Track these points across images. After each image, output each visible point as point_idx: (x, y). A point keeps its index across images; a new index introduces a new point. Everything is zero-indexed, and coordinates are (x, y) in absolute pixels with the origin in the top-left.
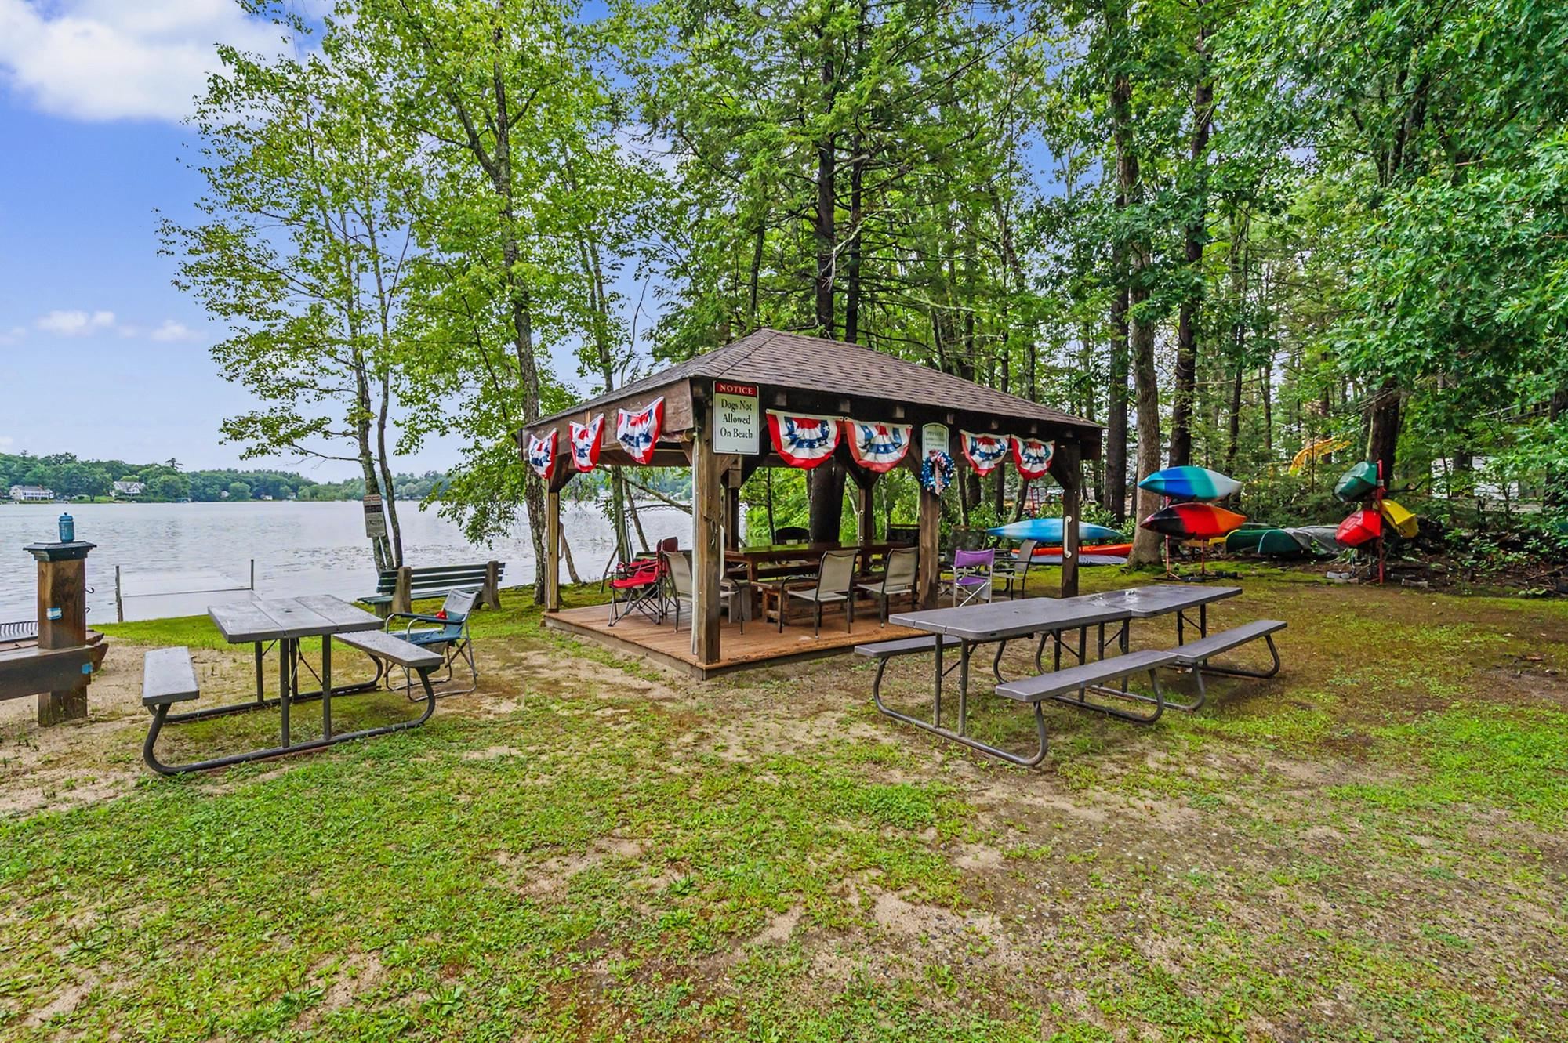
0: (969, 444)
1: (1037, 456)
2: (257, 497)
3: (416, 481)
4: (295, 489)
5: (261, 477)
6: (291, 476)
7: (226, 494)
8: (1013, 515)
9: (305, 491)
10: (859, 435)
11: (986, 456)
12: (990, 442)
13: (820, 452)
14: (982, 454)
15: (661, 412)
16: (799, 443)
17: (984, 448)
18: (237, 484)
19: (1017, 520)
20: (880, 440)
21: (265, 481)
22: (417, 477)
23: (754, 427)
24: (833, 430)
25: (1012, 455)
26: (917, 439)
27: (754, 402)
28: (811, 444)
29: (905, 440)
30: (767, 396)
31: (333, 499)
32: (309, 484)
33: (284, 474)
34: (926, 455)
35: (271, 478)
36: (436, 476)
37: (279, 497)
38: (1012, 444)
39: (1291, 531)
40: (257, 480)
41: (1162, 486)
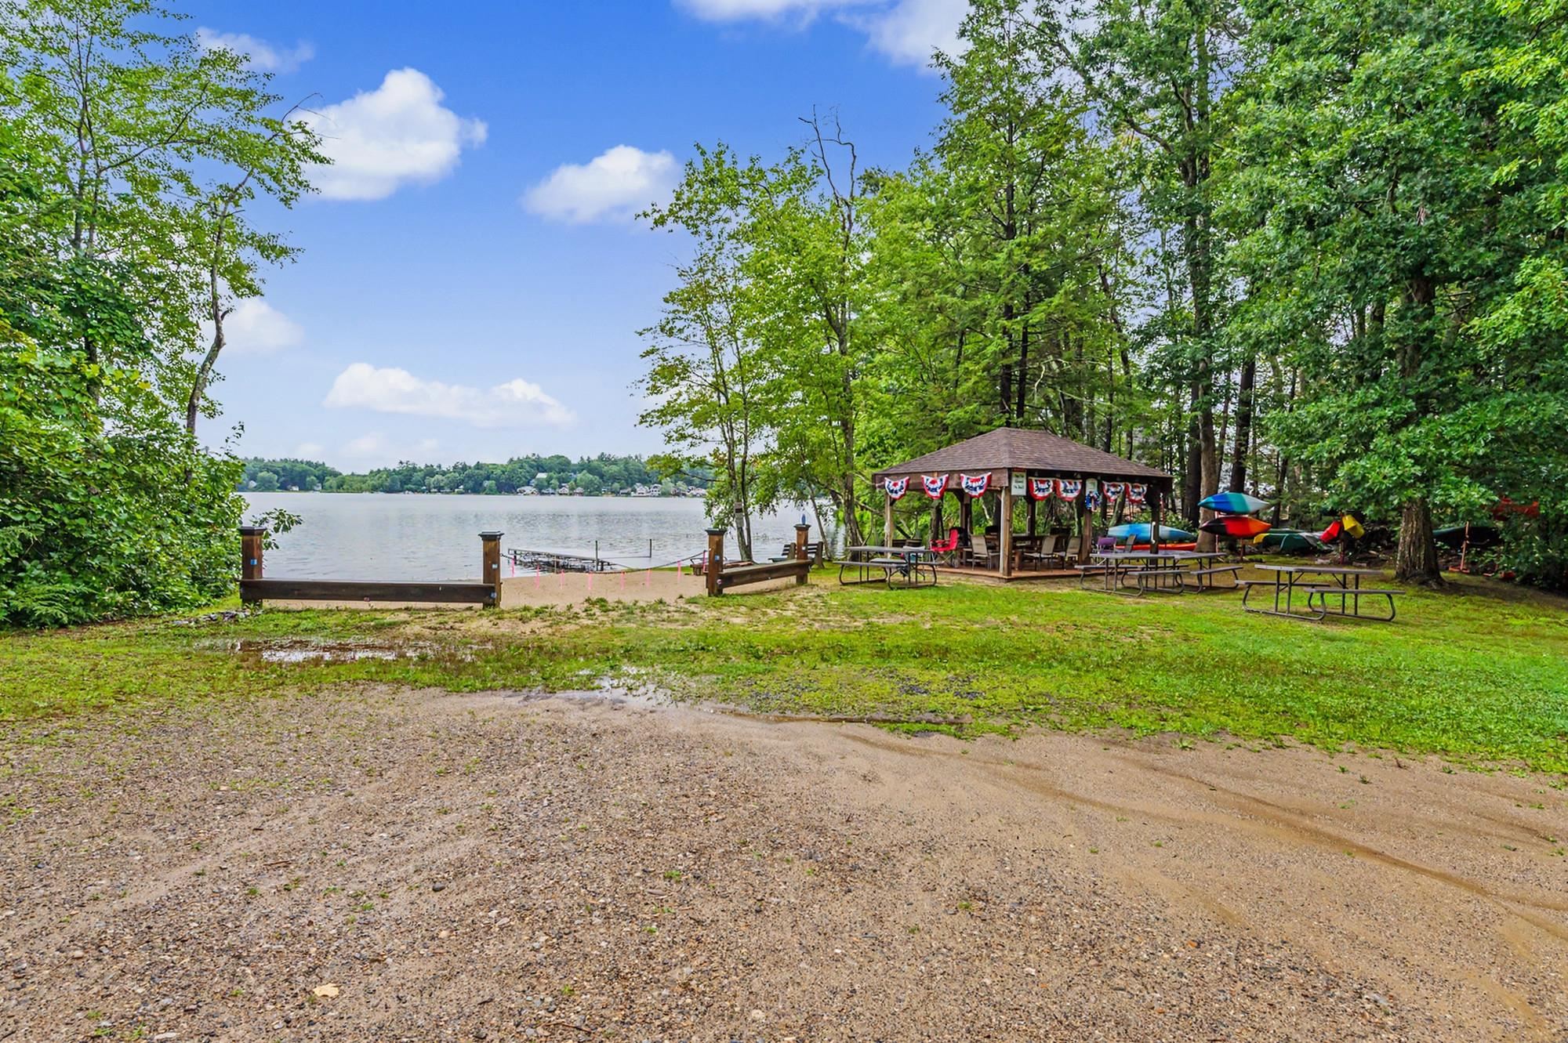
0: (1106, 487)
1: (1139, 492)
2: (284, 487)
3: (444, 474)
4: (321, 479)
5: (288, 466)
6: (317, 466)
7: (253, 484)
8: (1113, 521)
9: (331, 481)
10: (1062, 486)
11: (1113, 493)
12: (1115, 486)
13: (1046, 494)
14: (1112, 492)
15: (990, 478)
16: (1039, 490)
17: (1113, 489)
18: (264, 474)
19: (1116, 525)
20: (1069, 487)
21: (292, 470)
22: (444, 468)
23: (1024, 484)
24: (1051, 483)
25: (1126, 492)
26: (1084, 486)
27: (1024, 474)
28: (1044, 490)
29: (1079, 487)
30: (1030, 473)
31: (360, 490)
32: (335, 474)
33: (309, 463)
34: (1087, 493)
35: (298, 468)
36: (465, 468)
37: (305, 487)
38: (1127, 487)
39: (1304, 534)
40: (284, 469)
41: (1213, 505)
